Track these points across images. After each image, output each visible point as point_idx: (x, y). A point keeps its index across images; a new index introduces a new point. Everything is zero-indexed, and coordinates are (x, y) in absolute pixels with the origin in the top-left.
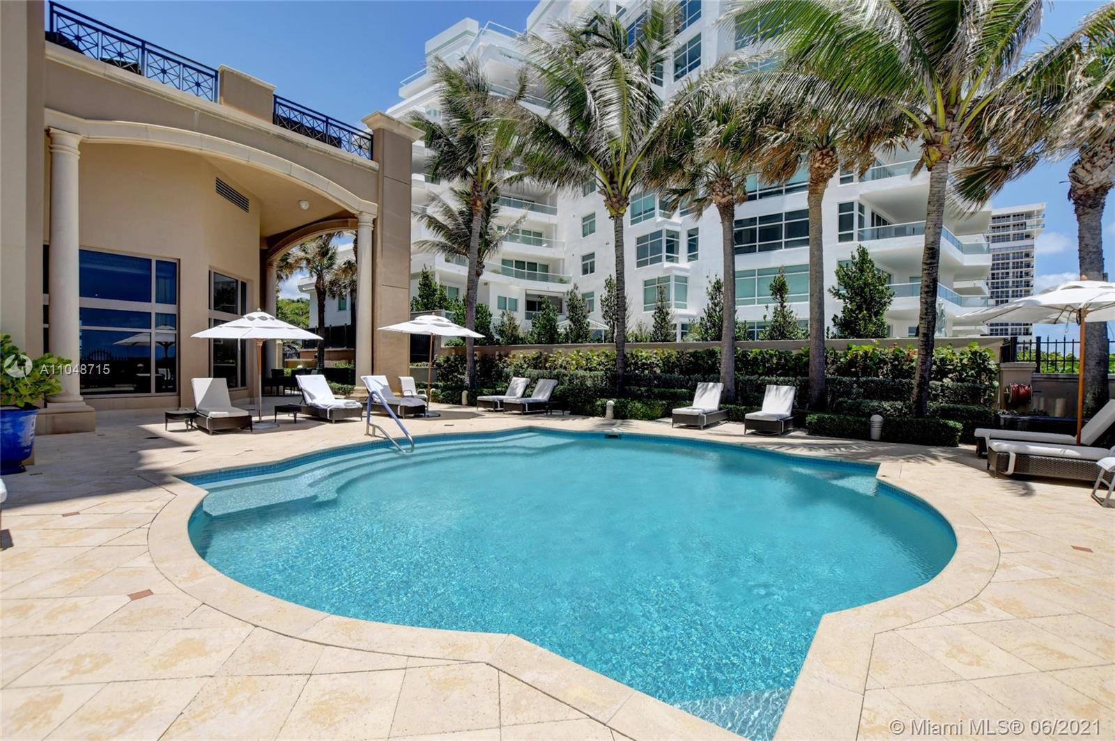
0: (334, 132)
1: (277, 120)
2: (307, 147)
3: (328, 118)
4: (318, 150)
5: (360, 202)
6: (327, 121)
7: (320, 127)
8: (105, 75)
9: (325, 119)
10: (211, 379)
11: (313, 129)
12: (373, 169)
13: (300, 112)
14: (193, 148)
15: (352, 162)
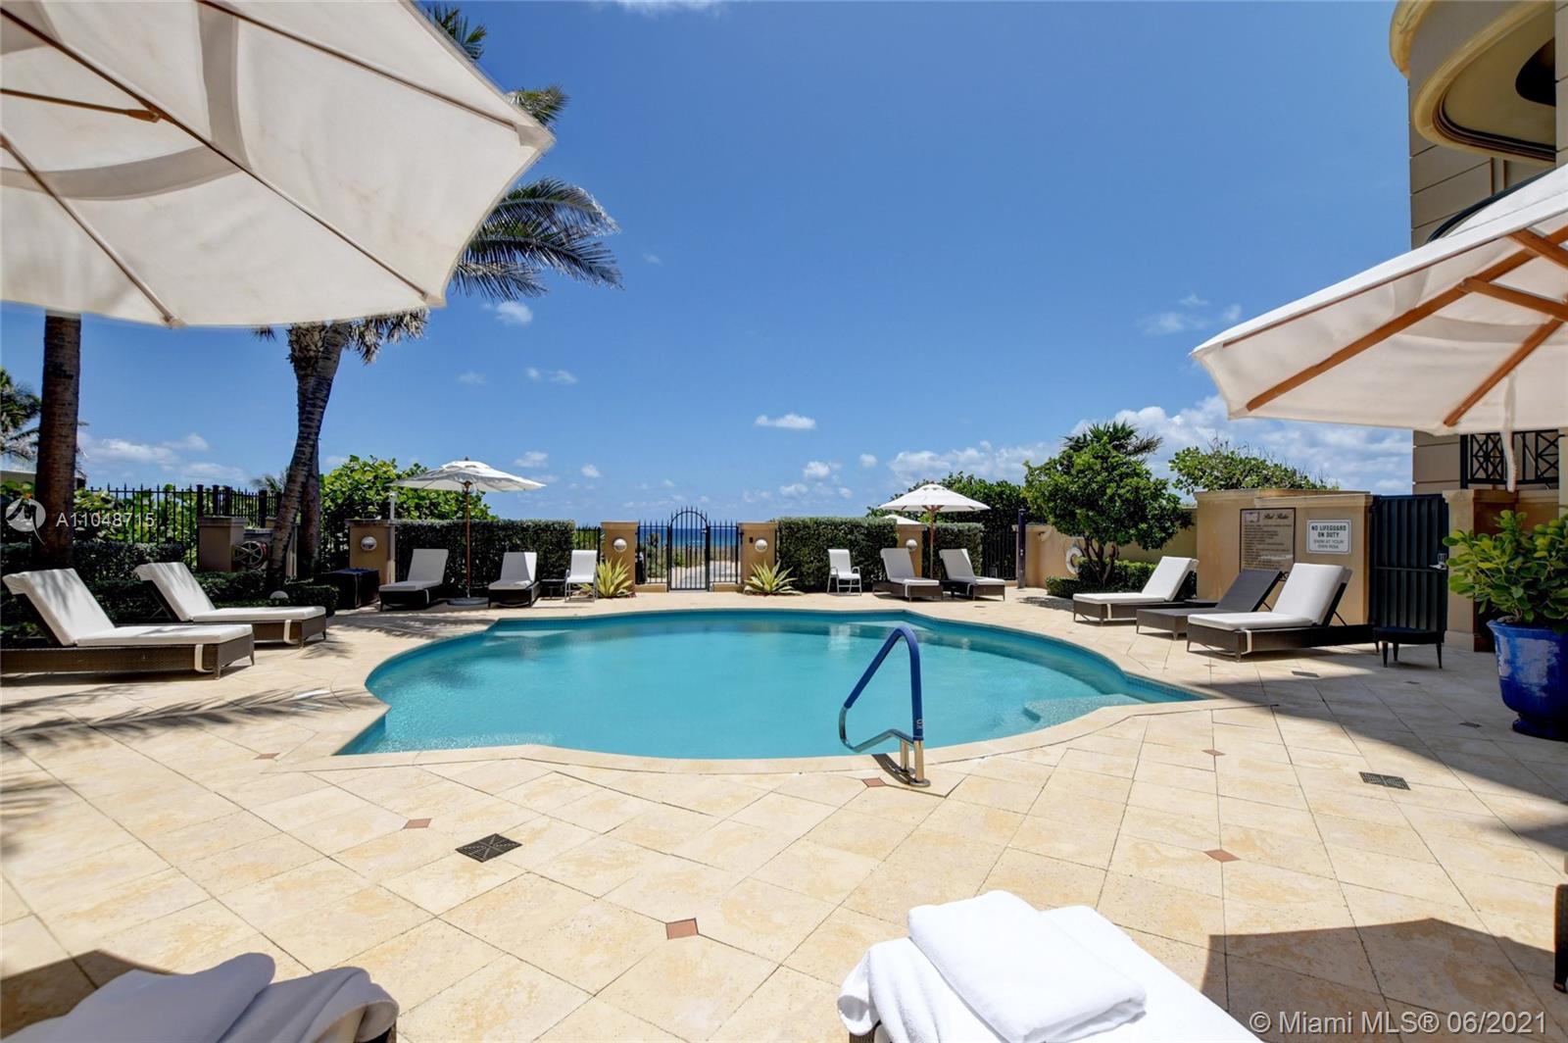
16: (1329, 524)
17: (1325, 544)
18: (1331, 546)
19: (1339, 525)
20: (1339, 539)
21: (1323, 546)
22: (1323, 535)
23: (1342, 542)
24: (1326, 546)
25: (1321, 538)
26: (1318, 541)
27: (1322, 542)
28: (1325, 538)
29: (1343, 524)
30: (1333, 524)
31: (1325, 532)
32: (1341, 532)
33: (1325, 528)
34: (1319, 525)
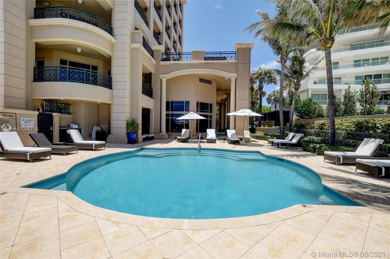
0: (222, 56)
1: (205, 59)
2: (213, 63)
3: (220, 52)
4: (217, 63)
5: (230, 75)
6: (221, 53)
7: (219, 56)
8: (170, 64)
9: (220, 53)
10: (186, 129)
11: (216, 57)
12: (235, 63)
13: (212, 54)
14: (186, 74)
15: (228, 63)
16: (28, 119)
17: (27, 125)
18: (28, 126)
19: (31, 119)
20: (31, 123)
21: (26, 126)
22: (26, 122)
23: (32, 124)
24: (27, 126)
25: (25, 123)
26: (24, 124)
27: (26, 124)
28: (27, 123)
29: (32, 119)
30: (29, 119)
31: (27, 121)
32: (31, 121)
33: (26, 120)
34: (25, 119)
